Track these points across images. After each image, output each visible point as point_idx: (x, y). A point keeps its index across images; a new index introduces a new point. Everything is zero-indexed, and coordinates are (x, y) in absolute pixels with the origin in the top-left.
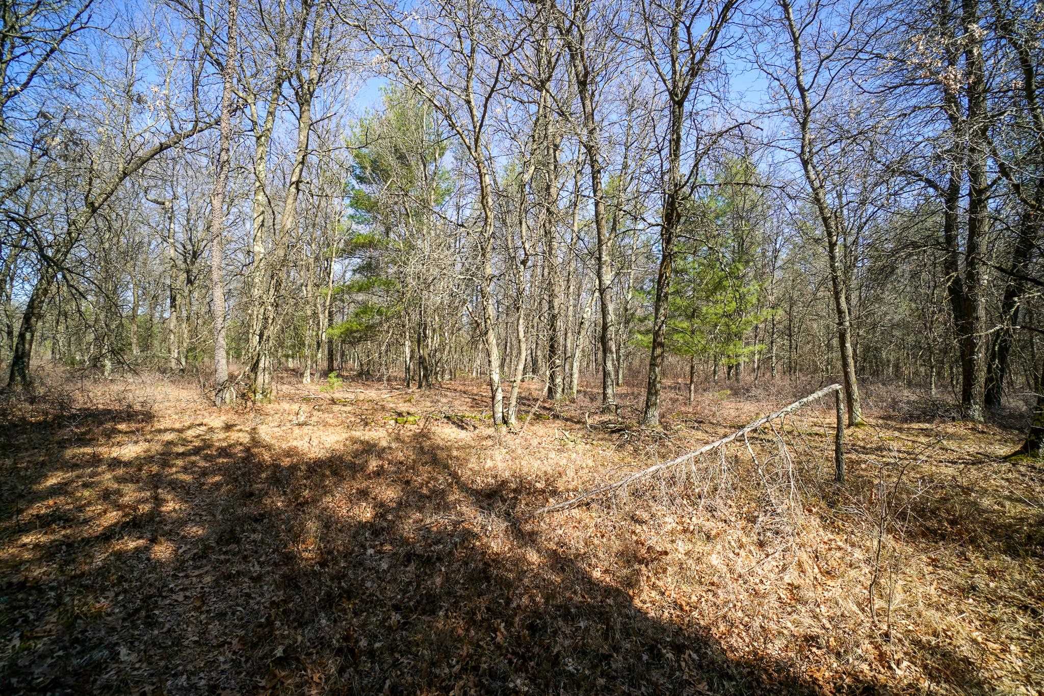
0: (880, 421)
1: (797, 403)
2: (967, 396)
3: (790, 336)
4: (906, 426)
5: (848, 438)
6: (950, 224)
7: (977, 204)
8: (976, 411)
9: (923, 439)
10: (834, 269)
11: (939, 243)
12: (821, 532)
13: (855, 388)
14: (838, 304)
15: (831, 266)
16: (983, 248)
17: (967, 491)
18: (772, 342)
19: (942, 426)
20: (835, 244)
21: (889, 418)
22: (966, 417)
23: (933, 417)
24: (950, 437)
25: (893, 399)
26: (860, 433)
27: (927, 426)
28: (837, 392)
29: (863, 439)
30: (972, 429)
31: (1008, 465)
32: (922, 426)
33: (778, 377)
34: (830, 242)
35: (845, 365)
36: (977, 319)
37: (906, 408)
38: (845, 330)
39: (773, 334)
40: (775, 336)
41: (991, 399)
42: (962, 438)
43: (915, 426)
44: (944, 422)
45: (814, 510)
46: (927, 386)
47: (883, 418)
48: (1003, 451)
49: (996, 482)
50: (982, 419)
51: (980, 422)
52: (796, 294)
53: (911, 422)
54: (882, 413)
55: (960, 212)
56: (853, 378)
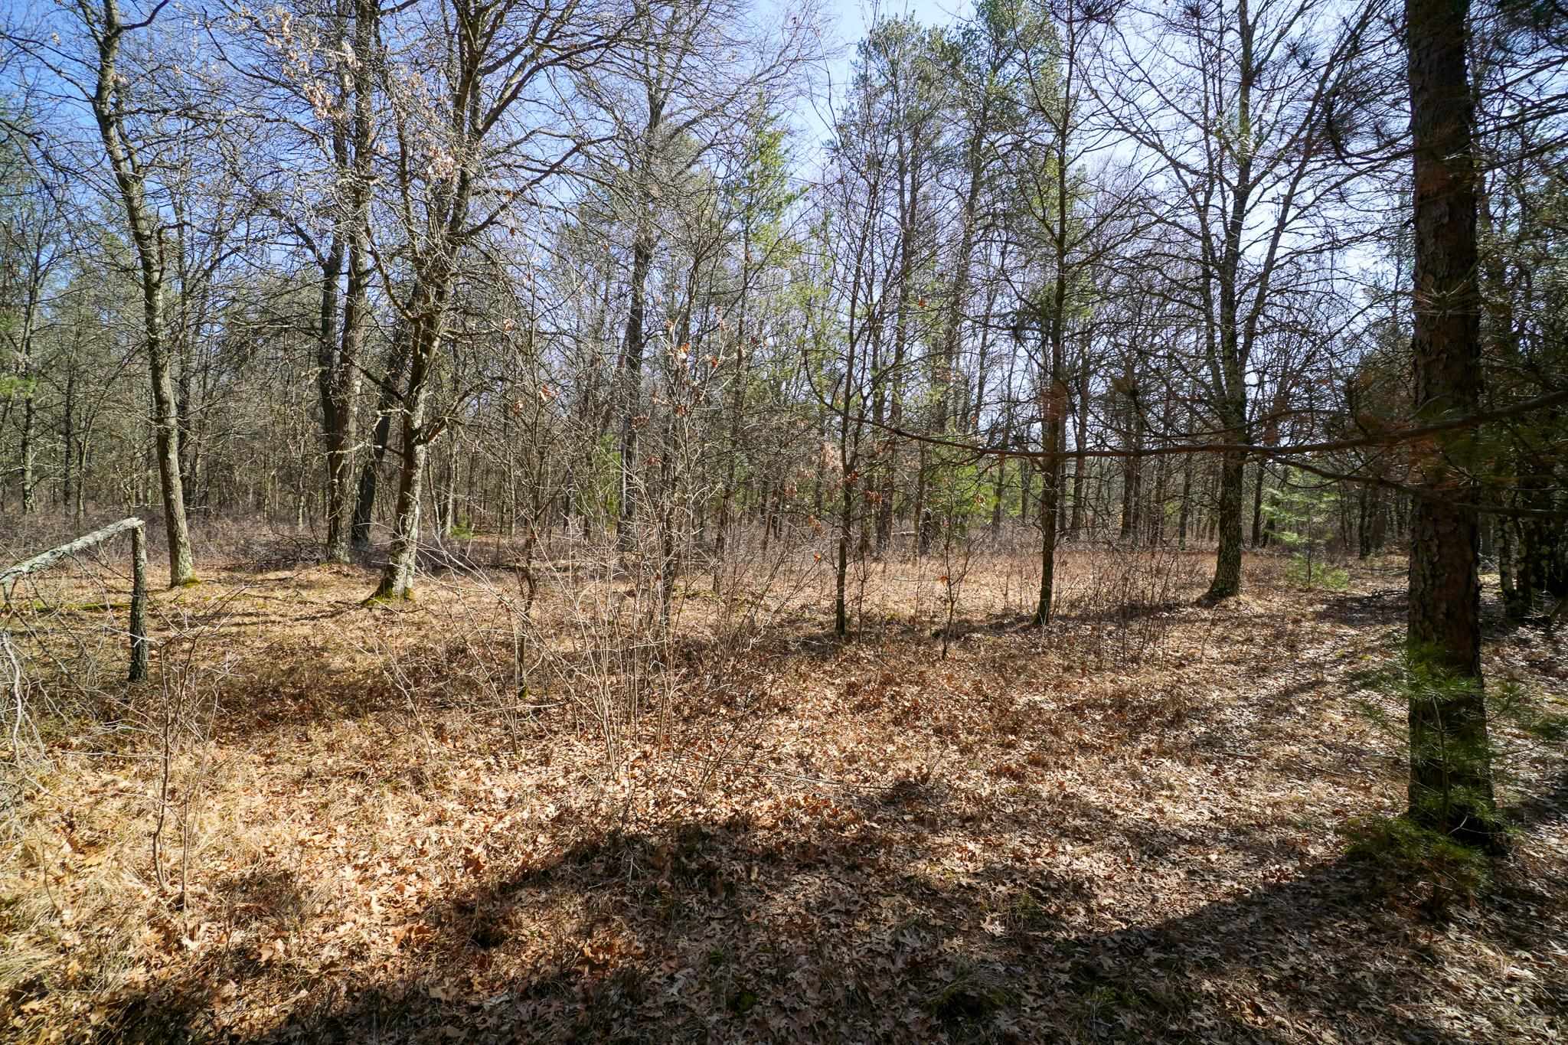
0: (224, 574)
1: (46, 555)
2: (334, 532)
3: (67, 434)
4: (260, 577)
5: (168, 606)
6: (327, 308)
7: (355, 288)
8: (342, 552)
9: (279, 594)
10: (152, 328)
11: (313, 328)
12: (88, 776)
13: (183, 525)
14: (157, 386)
15: (147, 321)
16: (359, 345)
17: (319, 651)
18: (25, 444)
19: (304, 572)
20: (157, 286)
21: (239, 568)
22: (331, 558)
23: (295, 561)
24: (310, 585)
25: (247, 541)
26: (189, 595)
27: (287, 574)
28: (135, 531)
29: (193, 605)
30: (338, 572)
31: (365, 610)
32: (281, 574)
33: (39, 509)
34: (147, 279)
35: (167, 488)
36: (348, 433)
37: (263, 551)
38: (168, 431)
39: (28, 427)
40: (32, 432)
41: (359, 536)
42: (324, 586)
43: (272, 575)
44: (305, 567)
45: (75, 741)
46: (292, 522)
47: (226, 569)
48: (362, 594)
49: (353, 634)
50: (348, 559)
51: (346, 563)
52: (83, 360)
53: (268, 570)
54: (229, 562)
55: (339, 293)
56: (180, 508)
